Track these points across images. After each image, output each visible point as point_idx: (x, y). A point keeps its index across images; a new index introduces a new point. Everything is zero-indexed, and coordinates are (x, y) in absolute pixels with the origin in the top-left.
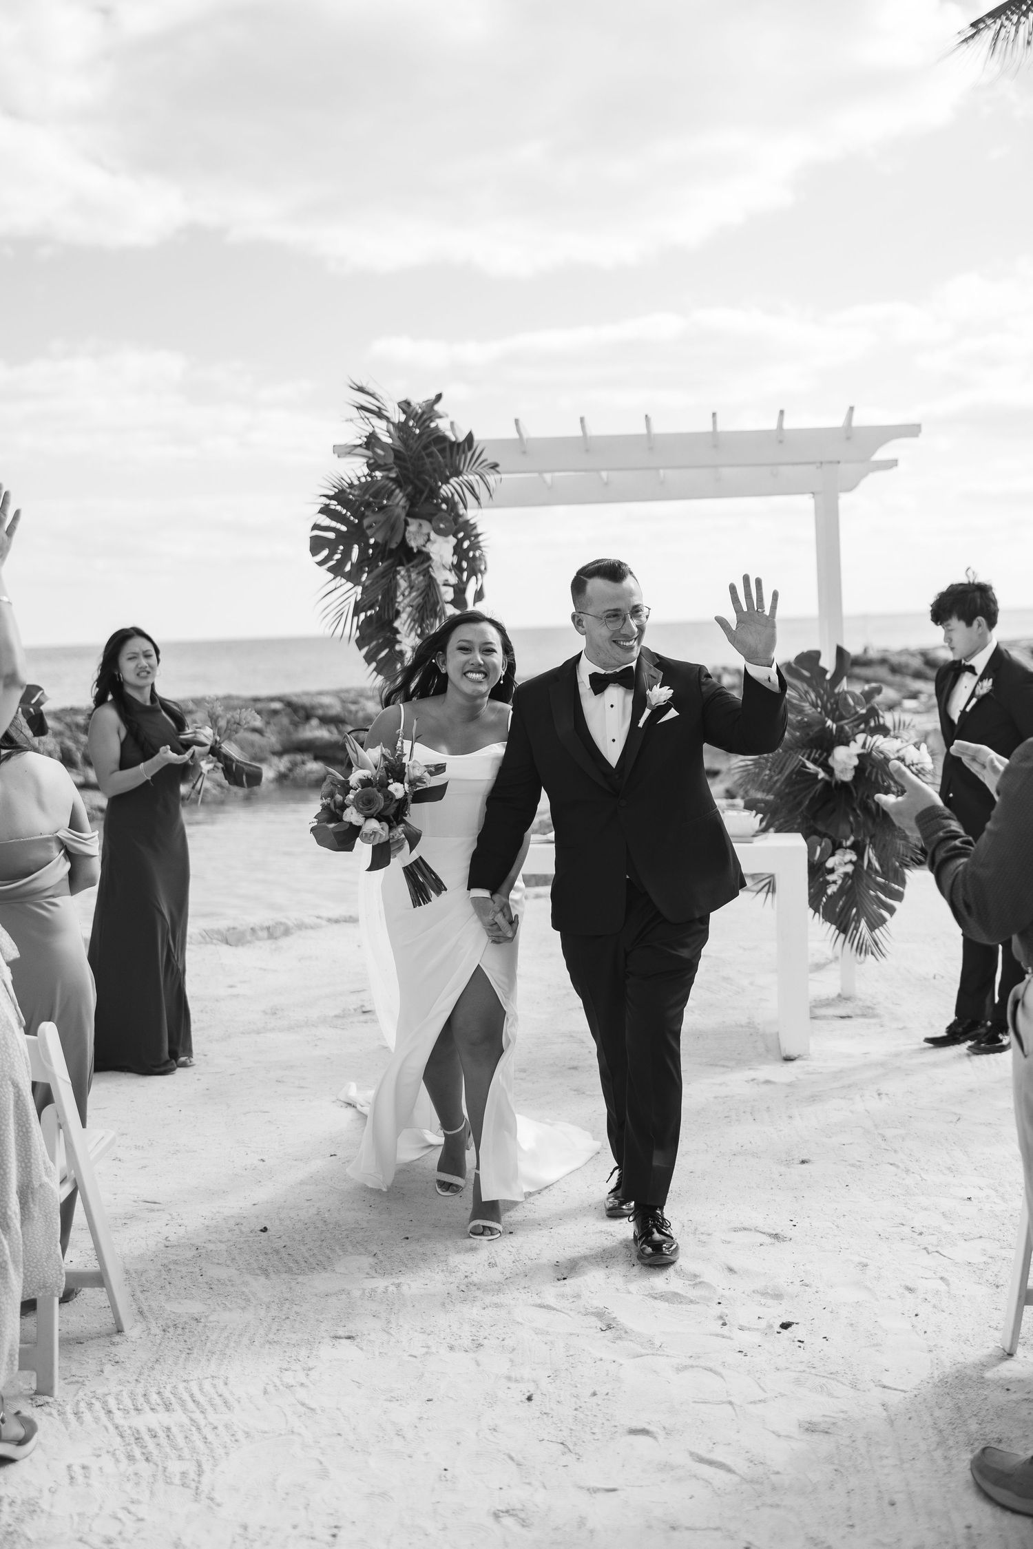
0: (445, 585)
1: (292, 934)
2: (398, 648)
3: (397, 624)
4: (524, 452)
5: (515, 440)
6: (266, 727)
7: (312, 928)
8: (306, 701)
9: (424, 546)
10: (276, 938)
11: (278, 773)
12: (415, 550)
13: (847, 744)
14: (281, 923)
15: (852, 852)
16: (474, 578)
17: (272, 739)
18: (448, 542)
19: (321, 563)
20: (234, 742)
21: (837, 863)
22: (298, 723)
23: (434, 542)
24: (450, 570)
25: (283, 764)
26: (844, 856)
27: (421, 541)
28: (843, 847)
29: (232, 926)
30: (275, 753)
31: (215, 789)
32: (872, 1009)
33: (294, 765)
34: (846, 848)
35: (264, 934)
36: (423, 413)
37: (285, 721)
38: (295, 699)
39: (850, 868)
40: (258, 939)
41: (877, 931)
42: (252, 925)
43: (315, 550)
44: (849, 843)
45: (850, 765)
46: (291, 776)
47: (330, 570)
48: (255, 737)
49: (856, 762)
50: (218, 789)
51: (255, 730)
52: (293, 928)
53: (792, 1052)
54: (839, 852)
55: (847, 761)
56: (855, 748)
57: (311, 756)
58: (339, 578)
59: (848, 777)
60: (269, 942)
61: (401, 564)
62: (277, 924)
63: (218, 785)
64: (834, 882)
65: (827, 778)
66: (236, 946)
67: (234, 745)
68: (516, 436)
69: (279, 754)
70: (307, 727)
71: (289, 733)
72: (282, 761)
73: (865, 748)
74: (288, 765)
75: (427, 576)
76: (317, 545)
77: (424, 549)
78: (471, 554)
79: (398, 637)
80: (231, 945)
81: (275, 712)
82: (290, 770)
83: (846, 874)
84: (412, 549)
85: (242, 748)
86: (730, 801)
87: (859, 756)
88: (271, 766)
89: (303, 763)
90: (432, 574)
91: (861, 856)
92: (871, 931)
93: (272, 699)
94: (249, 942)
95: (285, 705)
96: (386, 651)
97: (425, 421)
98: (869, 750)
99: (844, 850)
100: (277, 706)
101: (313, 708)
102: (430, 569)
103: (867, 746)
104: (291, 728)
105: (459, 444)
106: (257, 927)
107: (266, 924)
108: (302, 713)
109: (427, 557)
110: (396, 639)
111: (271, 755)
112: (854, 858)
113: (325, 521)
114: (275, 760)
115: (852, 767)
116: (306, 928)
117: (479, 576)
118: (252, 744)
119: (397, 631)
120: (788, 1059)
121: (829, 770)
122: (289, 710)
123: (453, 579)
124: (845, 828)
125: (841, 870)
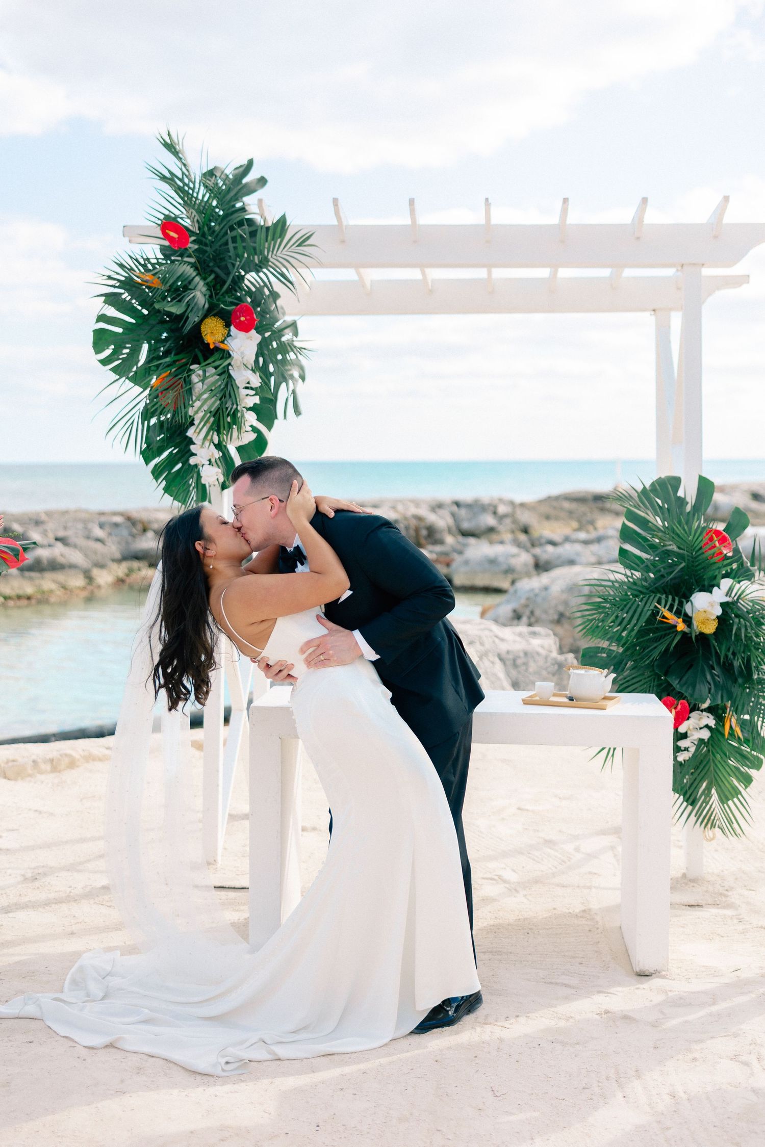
0: (247, 388)
1: (78, 766)
2: (192, 461)
3: (190, 433)
4: (343, 242)
5: (334, 226)
6: (108, 537)
7: (100, 760)
8: (144, 516)
9: (223, 342)
10: (60, 771)
11: (116, 578)
12: (212, 347)
13: (709, 589)
14: (66, 755)
15: (710, 715)
16: (284, 385)
17: (113, 548)
18: (250, 338)
19: (104, 362)
20: (79, 550)
21: (691, 727)
22: (136, 534)
23: (236, 338)
24: (253, 370)
25: (121, 570)
26: (700, 719)
27: (219, 337)
28: (698, 710)
29: (11, 758)
30: (113, 560)
31: (60, 590)
32: (726, 896)
33: (131, 571)
34: (702, 711)
35: (48, 767)
36: (229, 190)
37: (125, 532)
38: (135, 515)
39: (706, 735)
40: (41, 772)
41: (730, 803)
42: (34, 757)
43: (98, 346)
44: (705, 706)
45: (712, 614)
46: (128, 581)
47: (114, 370)
48: (98, 546)
49: (719, 611)
50: (62, 590)
51: (98, 540)
52: (78, 760)
53: (648, 966)
54: (694, 715)
55: (709, 609)
56: (719, 595)
57: (147, 564)
58: (124, 378)
59: (710, 628)
60: (53, 775)
61: (196, 361)
62: (61, 755)
63: (62, 587)
64: (686, 749)
65: (686, 630)
66: (16, 780)
67: (78, 552)
68: (335, 223)
69: (119, 561)
70: (144, 538)
71: (127, 543)
72: (121, 567)
73: (730, 596)
74: (126, 571)
75: (225, 376)
76: (100, 339)
77: (222, 346)
78: (280, 357)
79: (192, 447)
80: (9, 779)
81: (116, 525)
82: (127, 575)
83: (701, 741)
84: (208, 344)
85: (86, 556)
86: (531, 629)
87: (723, 605)
88: (110, 571)
89: (139, 569)
90: (231, 372)
91: (720, 719)
92: (723, 803)
93: (115, 514)
94: (30, 776)
95: (126, 519)
96: (179, 466)
97: (230, 201)
98: (735, 598)
99: (700, 712)
100: (118, 519)
101: (150, 522)
102: (230, 367)
103: (733, 595)
104: (130, 539)
105: (268, 229)
106: (39, 760)
107: (50, 756)
108: (140, 527)
109: (226, 355)
110: (190, 450)
111: (111, 562)
112: (712, 722)
113: (112, 312)
114: (114, 566)
115: (715, 617)
116: (94, 760)
117: (290, 382)
118: (95, 553)
119: (191, 442)
120: (643, 975)
121: (688, 620)
122: (129, 524)
123: (256, 381)
124: (703, 689)
125: (696, 736)
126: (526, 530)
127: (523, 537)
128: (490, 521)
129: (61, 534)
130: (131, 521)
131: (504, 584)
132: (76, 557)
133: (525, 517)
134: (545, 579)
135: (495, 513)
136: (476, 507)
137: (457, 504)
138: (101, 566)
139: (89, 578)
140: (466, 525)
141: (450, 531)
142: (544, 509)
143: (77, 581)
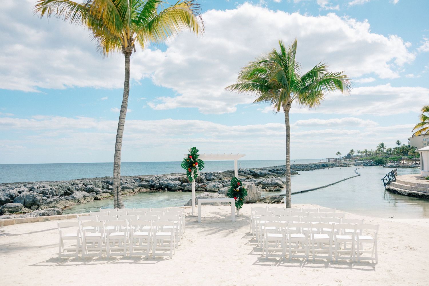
21: (237, 200)
45: (238, 189)
59: (238, 191)
92: (240, 208)
124: (238, 196)
126: (221, 179)
127: (220, 181)
128: (213, 177)
129: (126, 181)
130: (140, 179)
131: (217, 190)
132: (130, 186)
133: (220, 176)
134: (224, 188)
135: (214, 175)
136: (210, 174)
137: (206, 174)
138: (135, 188)
139: (134, 191)
140: (208, 178)
141: (205, 180)
142: (225, 174)
143: (131, 191)
